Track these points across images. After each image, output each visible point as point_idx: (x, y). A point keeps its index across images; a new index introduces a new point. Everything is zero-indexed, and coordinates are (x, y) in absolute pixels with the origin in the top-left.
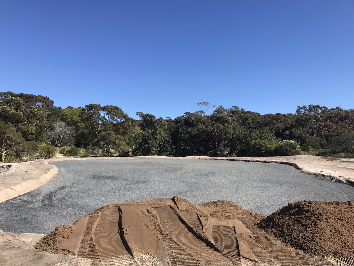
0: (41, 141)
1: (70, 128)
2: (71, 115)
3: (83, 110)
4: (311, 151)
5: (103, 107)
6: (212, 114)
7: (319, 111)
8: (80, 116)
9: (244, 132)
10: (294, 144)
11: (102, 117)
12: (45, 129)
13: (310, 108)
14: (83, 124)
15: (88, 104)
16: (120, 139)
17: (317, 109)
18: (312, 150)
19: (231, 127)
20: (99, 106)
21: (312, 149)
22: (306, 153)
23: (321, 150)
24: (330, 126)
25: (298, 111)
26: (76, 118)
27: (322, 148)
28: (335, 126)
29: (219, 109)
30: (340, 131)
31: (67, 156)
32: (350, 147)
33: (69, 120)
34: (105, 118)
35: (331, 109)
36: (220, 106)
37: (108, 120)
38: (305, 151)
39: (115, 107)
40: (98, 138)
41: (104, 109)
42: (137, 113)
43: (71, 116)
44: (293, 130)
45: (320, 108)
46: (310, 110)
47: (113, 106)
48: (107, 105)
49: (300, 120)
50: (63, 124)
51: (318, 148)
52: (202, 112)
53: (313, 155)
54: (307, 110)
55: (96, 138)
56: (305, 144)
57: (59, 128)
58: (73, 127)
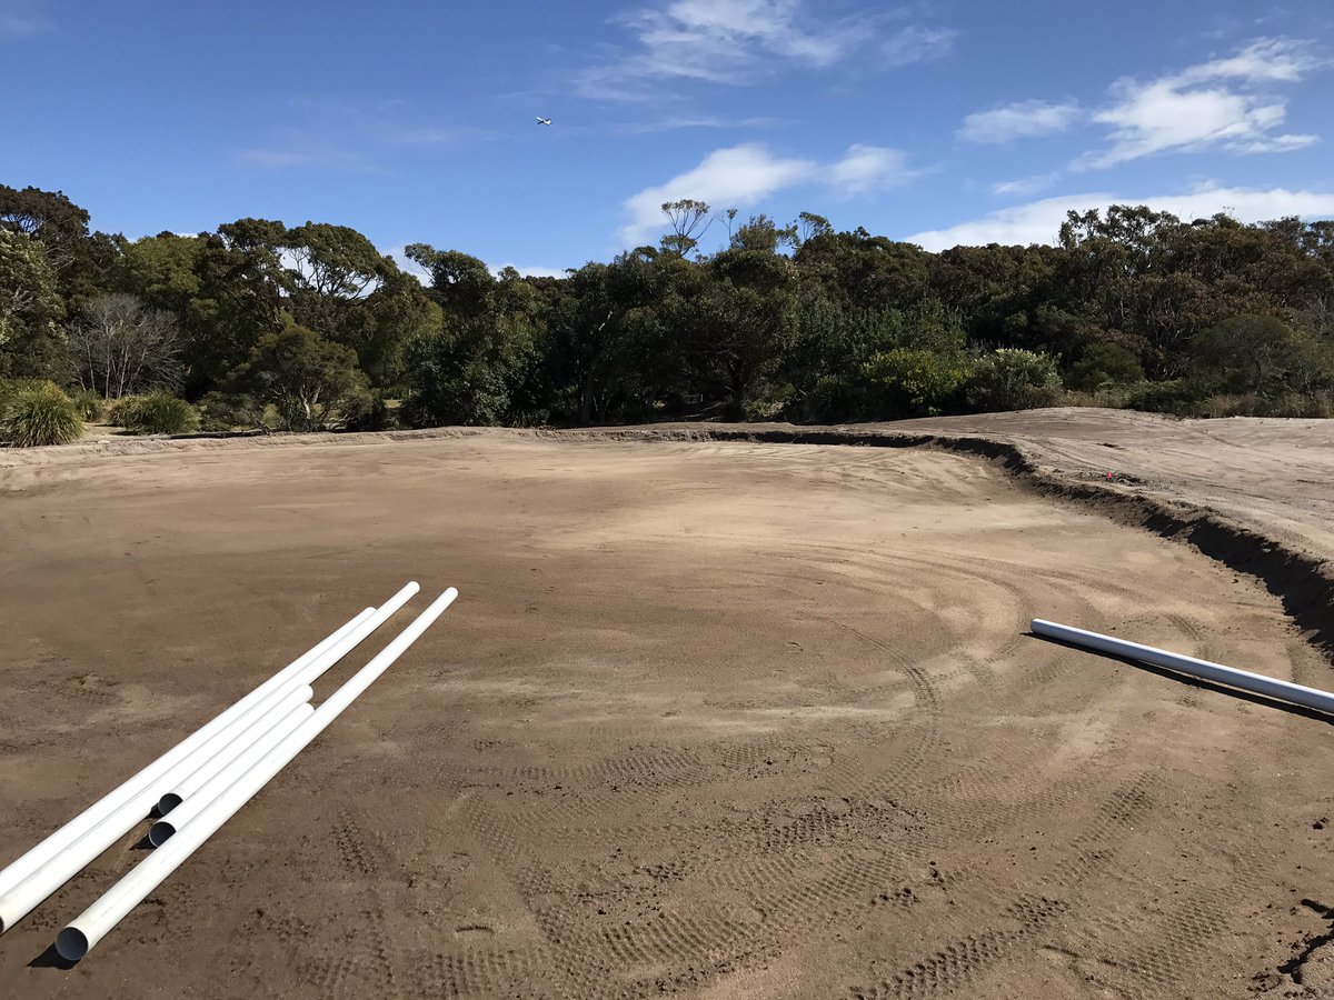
0: (36, 374)
1: (159, 317)
2: (160, 266)
3: (213, 243)
4: (1104, 392)
5: (291, 230)
6: (726, 249)
7: (1148, 230)
8: (200, 268)
9: (847, 323)
10: (1039, 362)
11: (286, 271)
12: (52, 324)
13: (1112, 219)
14: (211, 301)
15: (232, 221)
16: (342, 361)
17: (1138, 224)
18: (1109, 387)
19: (795, 301)
20: (277, 226)
21: (1110, 382)
22: (1086, 397)
23: (1144, 386)
24: (1184, 289)
25: (1065, 232)
26: (185, 280)
27: (1149, 376)
28: (1202, 289)
29: (754, 230)
30: (1224, 309)
31: (135, 434)
32: (1253, 371)
33: (155, 287)
34: (299, 276)
35: (1196, 223)
36: (757, 216)
37: (314, 283)
38: (1079, 392)
39: (343, 229)
40: (254, 359)
41: (294, 239)
42: (407, 248)
43: (161, 272)
44: (1042, 310)
45: (1152, 219)
46: (1112, 227)
47: (332, 228)
48: (309, 223)
49: (1072, 266)
50: (131, 304)
51: (1133, 379)
52: (684, 241)
53: (1111, 405)
54: (1101, 228)
55: (245, 357)
56: (1084, 364)
57: (114, 319)
58: (171, 317)
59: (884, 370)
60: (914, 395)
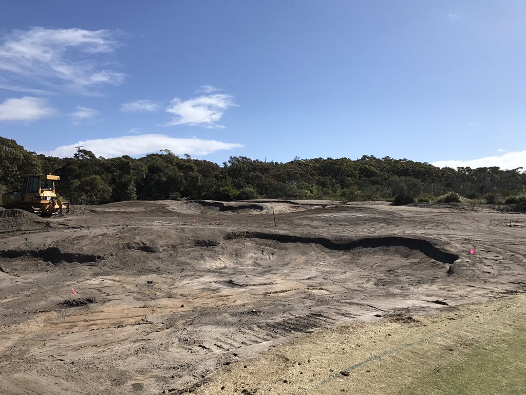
59: (223, 191)
60: (231, 196)
